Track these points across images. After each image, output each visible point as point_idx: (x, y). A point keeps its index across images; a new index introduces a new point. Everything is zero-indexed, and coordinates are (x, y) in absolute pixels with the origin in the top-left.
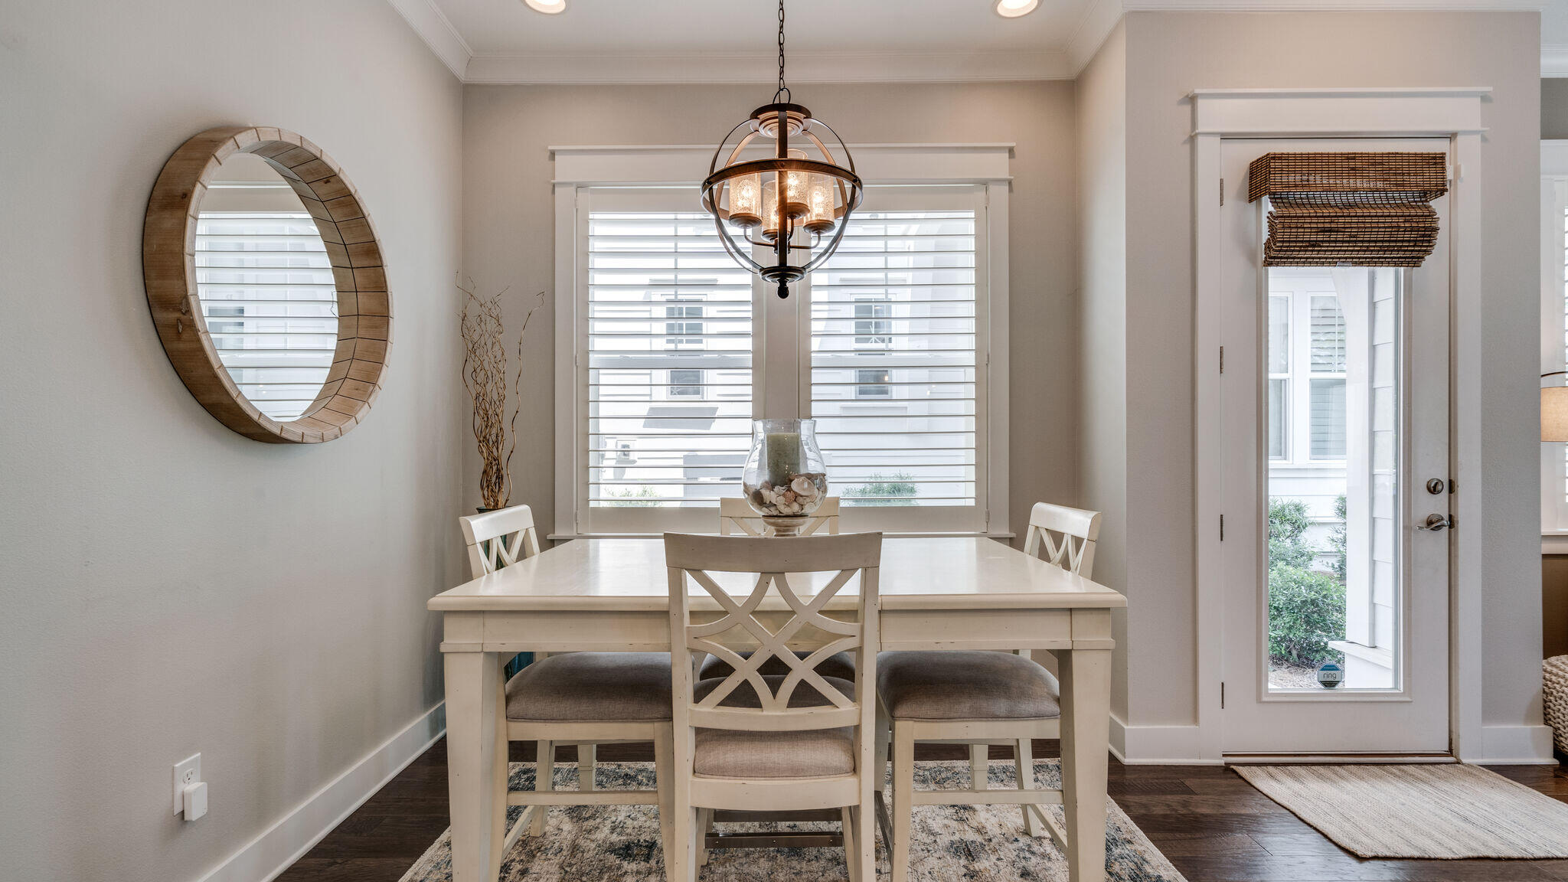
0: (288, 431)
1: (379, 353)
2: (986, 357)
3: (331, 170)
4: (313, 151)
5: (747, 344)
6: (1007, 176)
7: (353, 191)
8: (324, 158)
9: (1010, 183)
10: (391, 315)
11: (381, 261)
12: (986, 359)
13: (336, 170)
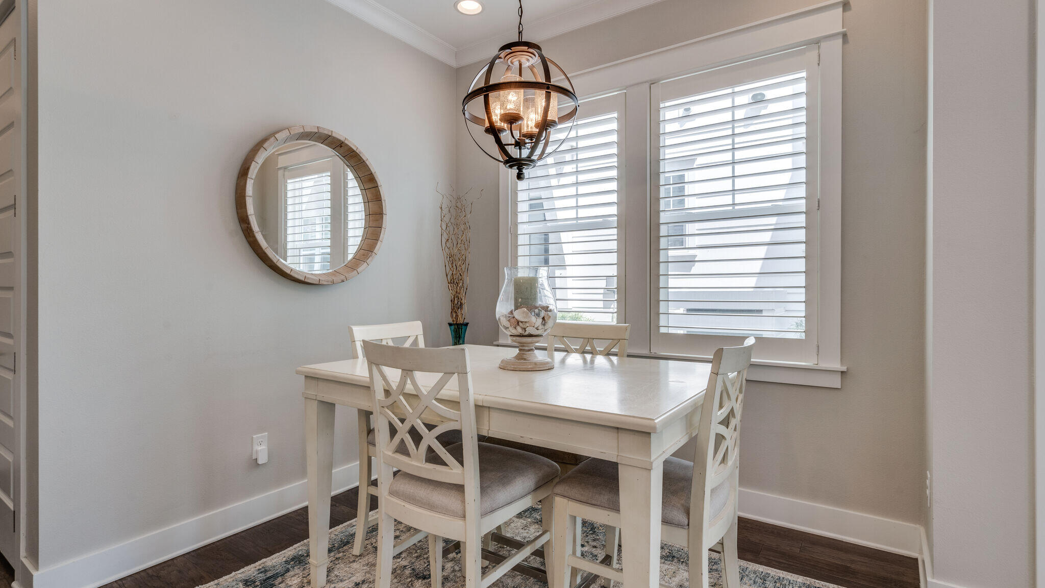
0: (308, 278)
1: (378, 235)
2: (817, 202)
3: (340, 140)
4: (326, 132)
5: (613, 210)
6: (840, 30)
7: (355, 149)
8: (334, 135)
9: (845, 36)
10: (384, 212)
11: (377, 184)
12: (817, 205)
13: (343, 139)
